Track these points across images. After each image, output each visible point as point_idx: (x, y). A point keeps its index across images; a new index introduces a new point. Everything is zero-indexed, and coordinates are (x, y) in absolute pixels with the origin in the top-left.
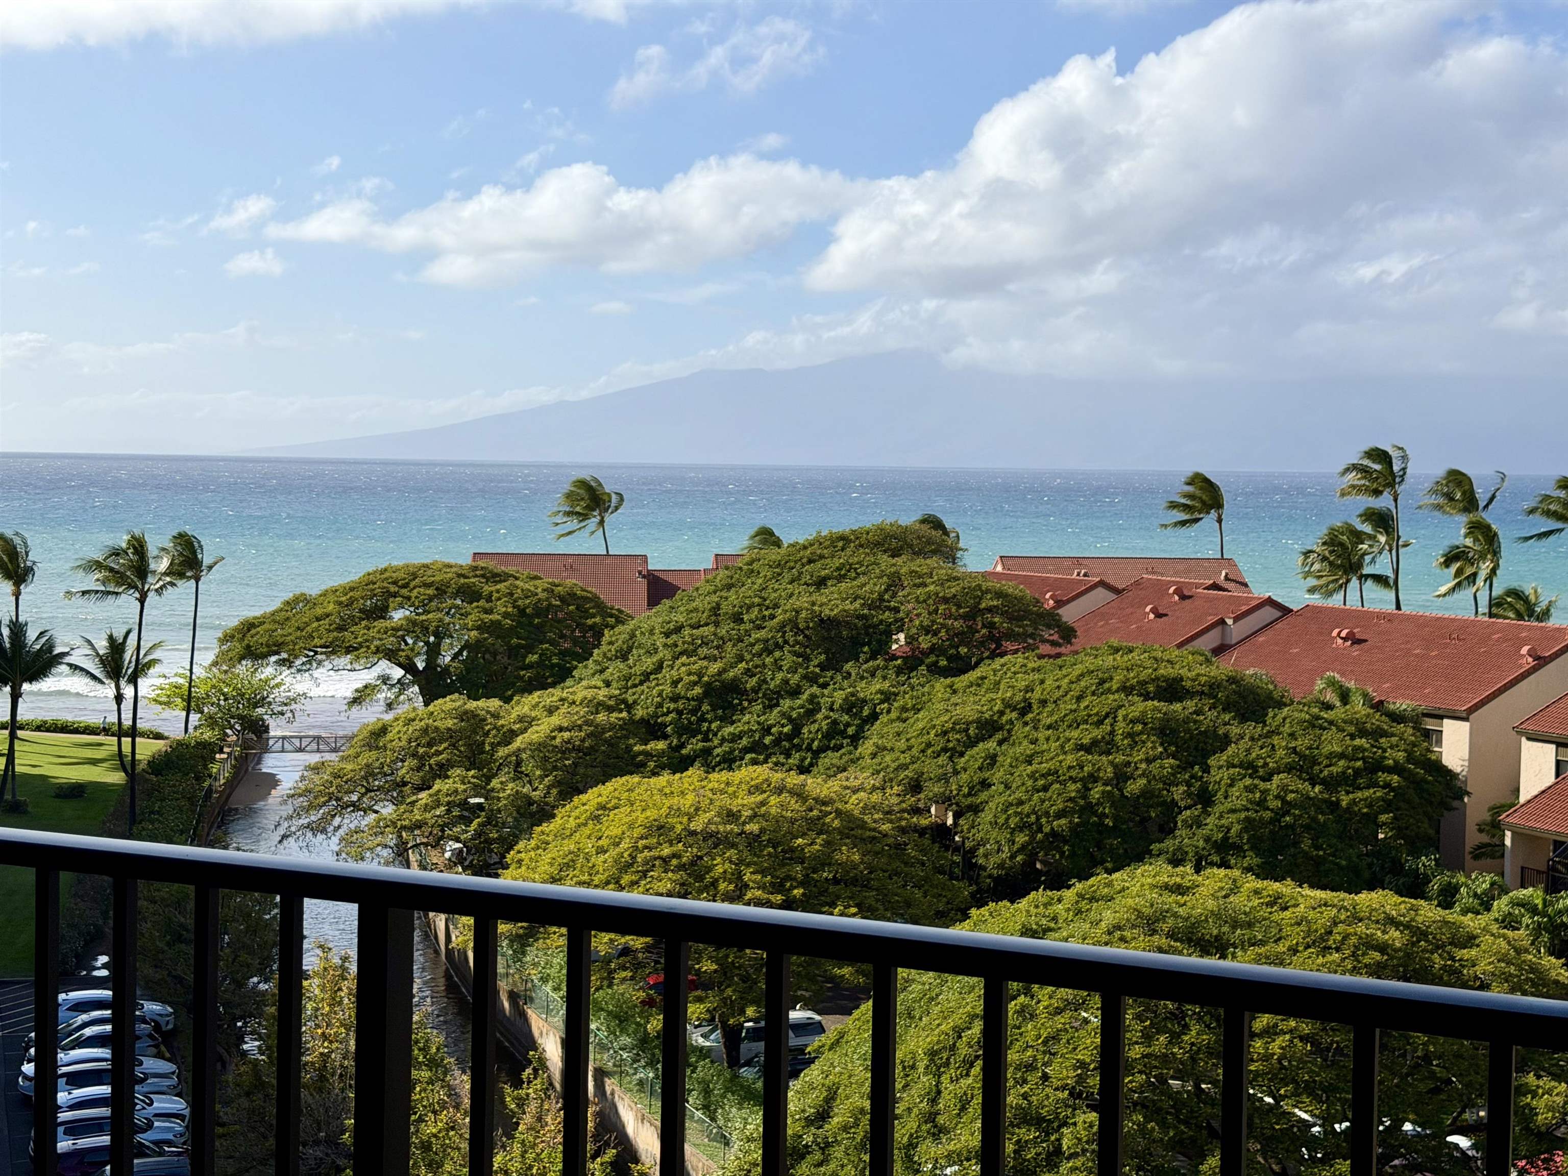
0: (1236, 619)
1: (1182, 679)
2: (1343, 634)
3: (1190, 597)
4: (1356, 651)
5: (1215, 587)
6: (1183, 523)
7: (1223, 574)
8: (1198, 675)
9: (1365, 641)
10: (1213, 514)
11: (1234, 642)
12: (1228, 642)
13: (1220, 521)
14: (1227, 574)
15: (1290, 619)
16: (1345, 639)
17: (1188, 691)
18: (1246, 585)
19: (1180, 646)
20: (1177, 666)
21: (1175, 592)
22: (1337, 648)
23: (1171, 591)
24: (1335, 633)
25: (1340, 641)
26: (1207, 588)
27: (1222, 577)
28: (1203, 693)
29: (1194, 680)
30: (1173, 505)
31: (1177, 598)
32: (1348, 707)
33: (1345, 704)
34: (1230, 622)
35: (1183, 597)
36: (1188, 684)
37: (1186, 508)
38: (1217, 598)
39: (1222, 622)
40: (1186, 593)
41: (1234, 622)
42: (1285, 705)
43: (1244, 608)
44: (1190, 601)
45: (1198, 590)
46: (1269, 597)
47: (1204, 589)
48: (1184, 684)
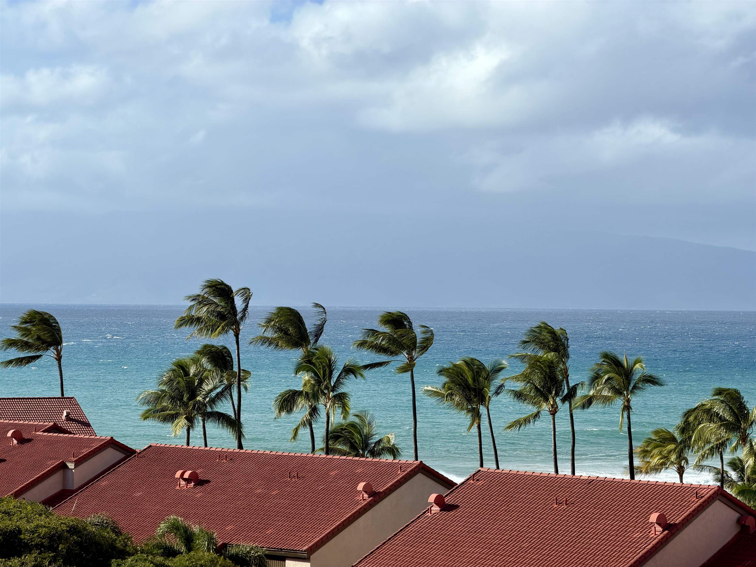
0: (78, 463)
1: (20, 532)
2: (186, 476)
3: (29, 440)
4: (199, 493)
5: (56, 428)
6: (20, 361)
7: (65, 414)
8: (37, 526)
9: (208, 482)
10: (51, 352)
11: (76, 487)
12: (70, 487)
13: (59, 358)
14: (68, 414)
15: (133, 461)
16: (188, 481)
17: (26, 544)
18: (88, 425)
19: (17, 495)
20: (15, 518)
21: (13, 435)
22: (181, 491)
23: (9, 434)
24: (178, 474)
25: (183, 483)
26: (49, 430)
27: (64, 417)
28: (42, 545)
29: (33, 532)
30: (12, 343)
31: (15, 442)
32: (192, 553)
33: (189, 549)
34: (71, 466)
35: (22, 441)
36: (25, 537)
37: (25, 345)
38: (57, 441)
39: (63, 466)
40: (26, 436)
41: (76, 467)
42: (130, 555)
43: (85, 451)
44: (29, 445)
45: (37, 433)
46: (112, 438)
47: (44, 431)
48: (22, 536)
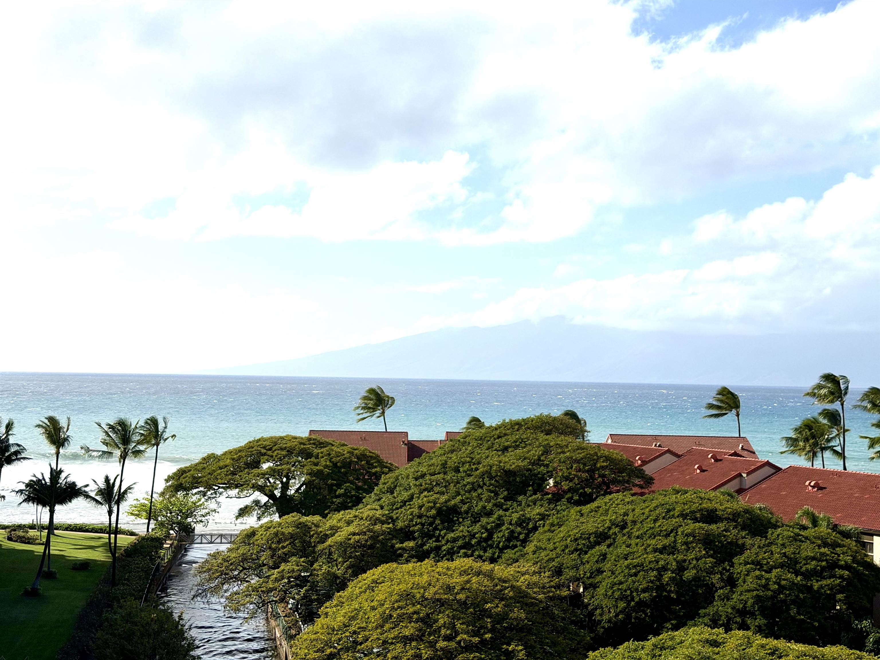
0: (748, 474)
1: (716, 510)
2: (812, 484)
3: (721, 460)
4: (820, 494)
5: (735, 454)
7: (741, 446)
8: (726, 508)
9: (825, 488)
10: (734, 411)
11: (747, 487)
12: (744, 487)
13: (738, 415)
14: (742, 446)
15: (780, 474)
16: (813, 487)
17: (720, 518)
18: (754, 453)
19: (714, 490)
20: (713, 502)
21: (712, 457)
22: (809, 492)
23: (710, 456)
24: (807, 483)
25: (810, 488)
26: (731, 455)
27: (740, 448)
28: (729, 518)
29: (724, 511)
30: (710, 406)
31: (713, 461)
32: (816, 528)
33: (815, 526)
34: (744, 475)
35: (716, 460)
36: (720, 513)
37: (718, 407)
38: (736, 461)
39: (740, 475)
40: (718, 458)
41: (747, 476)
42: (779, 527)
43: (753, 467)
44: (719, 463)
45: (725, 456)
46: (768, 461)
47: (729, 456)
48: (717, 513)
